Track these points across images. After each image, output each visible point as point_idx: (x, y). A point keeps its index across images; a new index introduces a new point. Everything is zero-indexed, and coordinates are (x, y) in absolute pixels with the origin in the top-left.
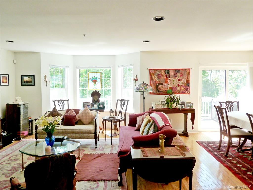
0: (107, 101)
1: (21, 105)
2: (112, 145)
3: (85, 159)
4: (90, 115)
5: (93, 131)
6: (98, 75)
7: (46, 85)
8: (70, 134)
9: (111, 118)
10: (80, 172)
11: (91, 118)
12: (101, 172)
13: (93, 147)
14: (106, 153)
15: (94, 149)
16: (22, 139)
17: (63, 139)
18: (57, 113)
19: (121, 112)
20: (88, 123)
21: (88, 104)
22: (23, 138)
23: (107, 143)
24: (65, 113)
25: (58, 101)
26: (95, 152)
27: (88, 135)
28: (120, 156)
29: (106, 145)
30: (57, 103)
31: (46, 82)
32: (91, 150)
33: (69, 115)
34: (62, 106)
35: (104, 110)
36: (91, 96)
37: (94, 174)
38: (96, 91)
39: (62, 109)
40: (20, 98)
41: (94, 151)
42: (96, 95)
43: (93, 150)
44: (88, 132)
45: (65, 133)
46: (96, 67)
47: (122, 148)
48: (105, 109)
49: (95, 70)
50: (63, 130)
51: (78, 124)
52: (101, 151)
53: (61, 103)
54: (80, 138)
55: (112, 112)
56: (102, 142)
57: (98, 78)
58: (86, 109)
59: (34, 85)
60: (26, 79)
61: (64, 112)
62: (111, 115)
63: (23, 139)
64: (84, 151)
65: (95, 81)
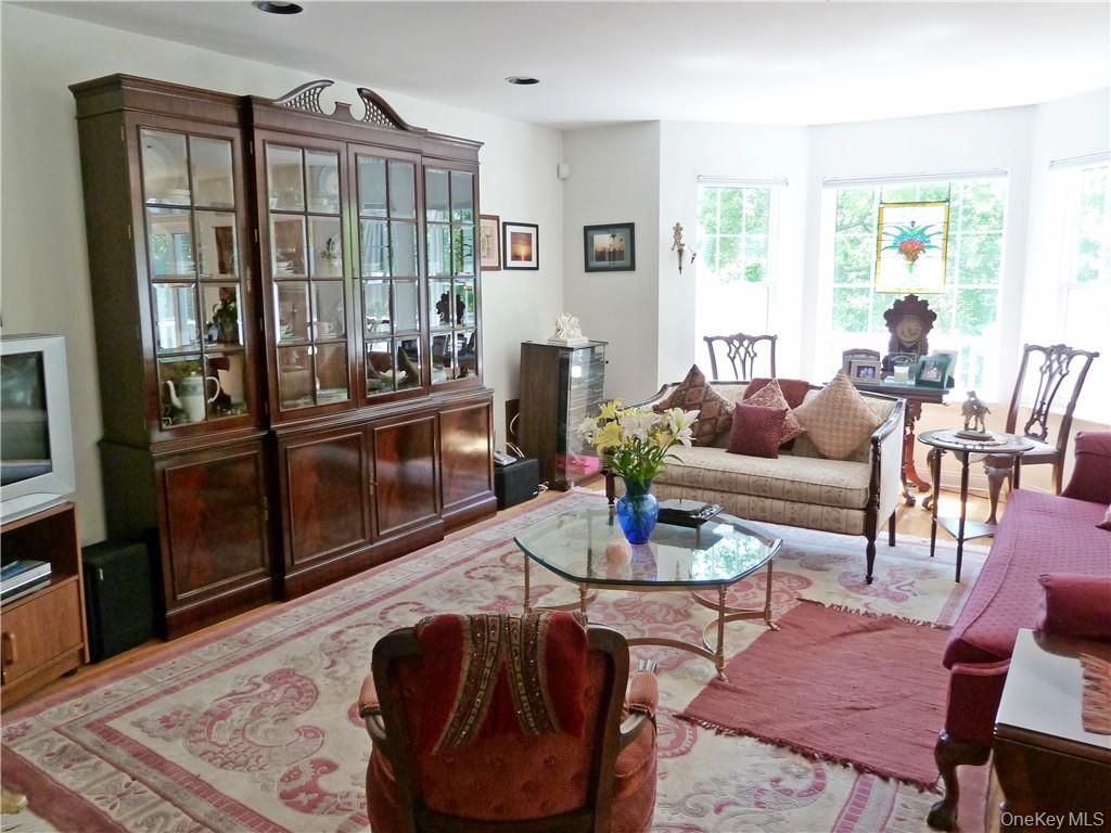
0: (966, 351)
1: (572, 349)
2: (958, 580)
3: (796, 626)
4: (855, 417)
5: (860, 499)
6: (932, 217)
7: (680, 268)
8: (750, 495)
9: (965, 442)
10: (749, 690)
11: (858, 429)
12: (858, 714)
13: (857, 576)
14: (917, 618)
15: (858, 587)
16: (575, 489)
17: (700, 516)
18: (703, 392)
19: (1040, 415)
20: (842, 456)
21: (866, 363)
22: (576, 485)
23: (934, 566)
24: (742, 397)
25: (729, 341)
26: (856, 603)
27: (835, 512)
28: (955, 668)
29: (927, 573)
30: (721, 348)
31: (680, 252)
32: (842, 588)
33: (755, 406)
34: (744, 362)
35: (945, 398)
36: (885, 322)
37: (817, 718)
38: (912, 298)
39: (741, 379)
40: (573, 319)
41: (854, 594)
42: (911, 315)
43: (849, 587)
44: (834, 499)
45: (726, 487)
46: (923, 177)
47: (981, 621)
48: (951, 390)
49: (917, 190)
50: (719, 474)
51: (794, 450)
52: (890, 604)
53: (742, 351)
54: (792, 523)
55: (975, 409)
56: (910, 558)
57: (927, 232)
58: (838, 384)
59: (632, 267)
60: (603, 241)
61: (736, 392)
62: (971, 426)
63: (578, 489)
64: (807, 583)
65: (911, 248)
